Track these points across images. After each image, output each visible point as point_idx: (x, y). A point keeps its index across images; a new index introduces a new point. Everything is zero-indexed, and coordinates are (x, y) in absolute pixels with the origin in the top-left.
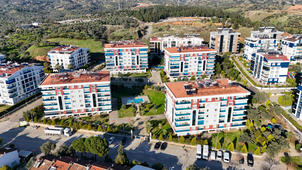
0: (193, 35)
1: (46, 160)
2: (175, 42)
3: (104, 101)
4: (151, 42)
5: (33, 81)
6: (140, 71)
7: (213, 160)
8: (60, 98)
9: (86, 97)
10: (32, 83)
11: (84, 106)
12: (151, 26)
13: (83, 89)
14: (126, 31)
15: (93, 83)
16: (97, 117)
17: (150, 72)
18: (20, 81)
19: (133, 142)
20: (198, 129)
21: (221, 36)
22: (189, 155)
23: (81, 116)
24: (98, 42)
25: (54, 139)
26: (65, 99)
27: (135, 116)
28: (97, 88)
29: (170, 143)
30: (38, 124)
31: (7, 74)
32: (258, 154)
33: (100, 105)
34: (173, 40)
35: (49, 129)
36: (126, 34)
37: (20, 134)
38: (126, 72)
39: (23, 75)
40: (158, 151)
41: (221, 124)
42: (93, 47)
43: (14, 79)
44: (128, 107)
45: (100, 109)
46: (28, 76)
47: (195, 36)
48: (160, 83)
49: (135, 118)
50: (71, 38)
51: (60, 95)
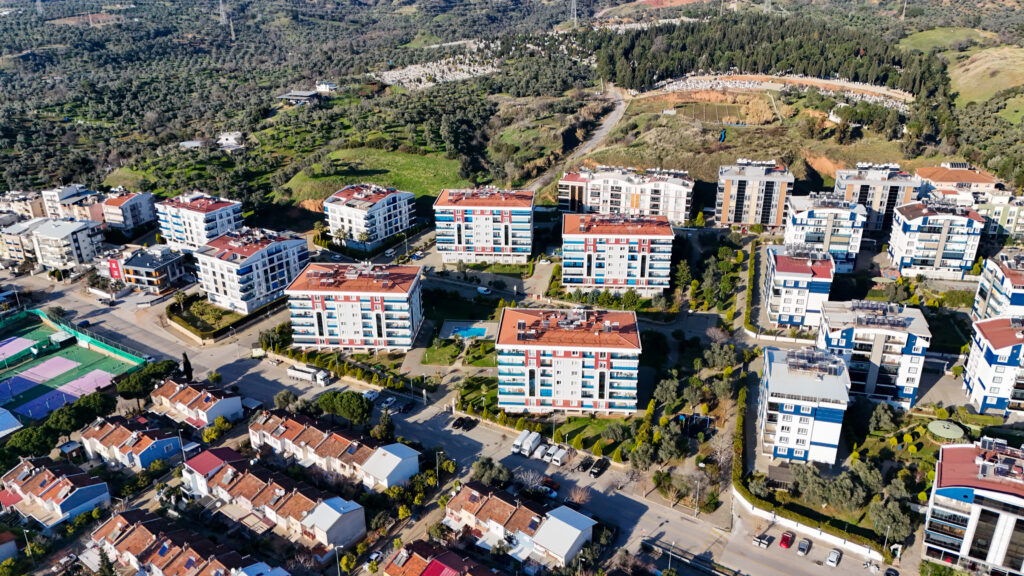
0: (669, 174)
1: (274, 416)
2: (619, 189)
3: (397, 328)
4: (561, 182)
5: (285, 269)
6: (513, 260)
7: (537, 459)
8: (319, 316)
9: (364, 317)
10: (282, 274)
11: (362, 333)
12: (627, 102)
13: (359, 303)
14: (534, 128)
15: (378, 295)
16: (381, 357)
17: (534, 266)
18: (261, 271)
19: (424, 412)
20: (543, 404)
21: (740, 182)
22: (504, 445)
23: (355, 352)
24: (455, 161)
25: (301, 386)
26: (328, 317)
27: (451, 363)
28: (385, 304)
29: (484, 422)
30: (280, 357)
31: (239, 256)
32: (617, 460)
33: (389, 335)
34: (614, 182)
35: (295, 369)
36: (530, 139)
37: (252, 371)
38: (480, 260)
39: (266, 259)
40: (457, 432)
41: (587, 401)
42: (437, 177)
43: (251, 267)
44: (449, 342)
45: (390, 343)
46: (275, 259)
47: (676, 176)
48: (538, 297)
49: (451, 368)
50: (391, 149)
51: (320, 310)
